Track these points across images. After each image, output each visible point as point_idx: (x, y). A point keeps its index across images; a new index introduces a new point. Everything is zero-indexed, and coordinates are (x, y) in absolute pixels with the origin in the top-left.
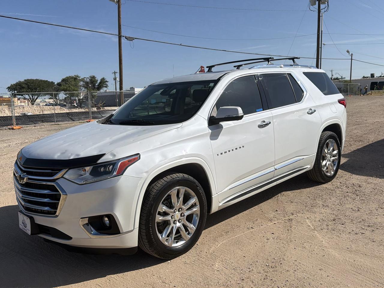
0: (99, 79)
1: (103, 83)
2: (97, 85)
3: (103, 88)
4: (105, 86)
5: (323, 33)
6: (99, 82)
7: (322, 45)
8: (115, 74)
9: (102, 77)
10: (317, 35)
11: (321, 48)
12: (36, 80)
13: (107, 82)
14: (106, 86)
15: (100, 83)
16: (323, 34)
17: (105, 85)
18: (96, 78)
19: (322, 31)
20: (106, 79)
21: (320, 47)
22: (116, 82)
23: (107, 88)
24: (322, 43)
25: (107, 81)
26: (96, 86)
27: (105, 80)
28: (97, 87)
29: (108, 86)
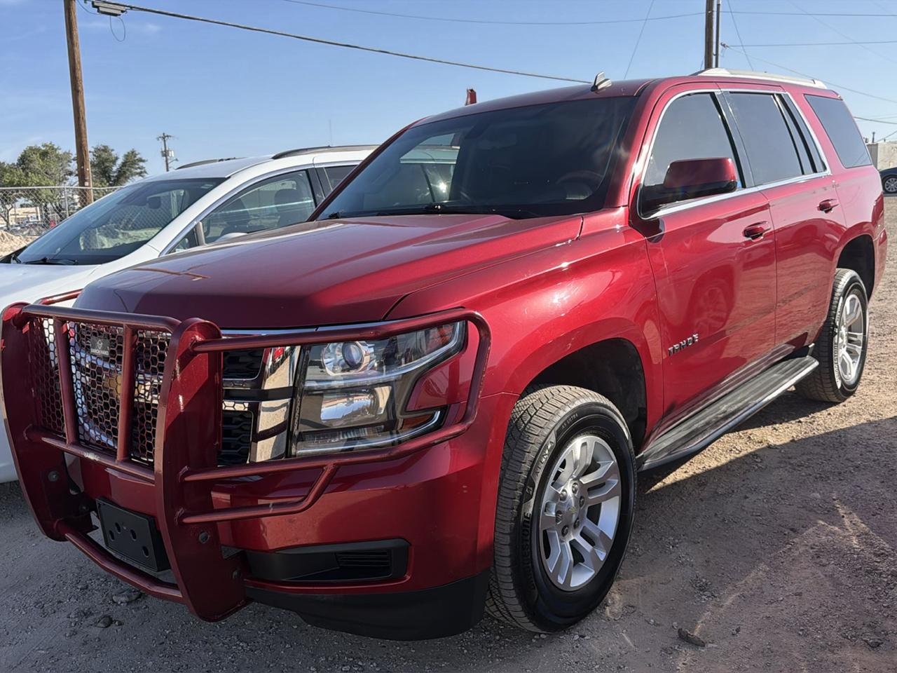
0: (120, 153)
1: (132, 161)
2: (115, 169)
3: (134, 177)
4: (137, 174)
5: (720, 10)
6: (119, 162)
7: (720, 47)
8: (165, 141)
9: (129, 150)
10: (704, 16)
11: (717, 55)
13: (143, 161)
14: (141, 172)
15: (124, 164)
16: (720, 14)
17: (136, 169)
18: (113, 150)
19: (718, 5)
20: (139, 154)
21: (714, 52)
22: (169, 161)
23: (142, 176)
24: (720, 41)
25: (143, 159)
26: (115, 172)
27: (138, 157)
28: (115, 174)
29: (145, 172)
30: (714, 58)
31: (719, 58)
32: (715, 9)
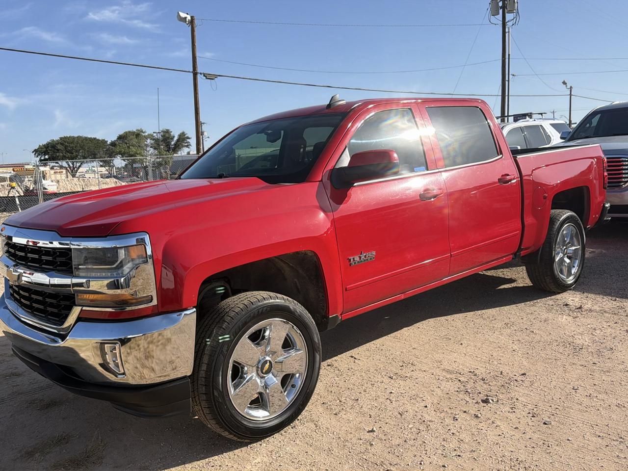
0: (176, 134)
1: (183, 139)
2: (173, 143)
3: (184, 148)
4: (186, 146)
5: (510, 57)
6: (175, 139)
7: (511, 76)
8: (201, 126)
9: (181, 132)
10: (501, 61)
11: (508, 81)
12: (78, 137)
14: (188, 145)
15: (178, 140)
16: (510, 59)
17: (185, 143)
18: (171, 132)
19: (509, 55)
20: (187, 134)
21: (507, 79)
22: (204, 138)
23: (189, 148)
24: (510, 73)
25: (190, 137)
26: (172, 145)
27: (187, 135)
28: (173, 147)
29: (190, 145)
30: (507, 82)
31: (510, 81)
32: (507, 57)
